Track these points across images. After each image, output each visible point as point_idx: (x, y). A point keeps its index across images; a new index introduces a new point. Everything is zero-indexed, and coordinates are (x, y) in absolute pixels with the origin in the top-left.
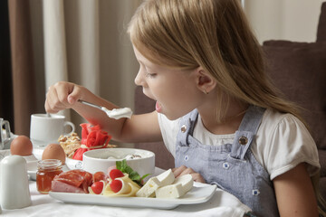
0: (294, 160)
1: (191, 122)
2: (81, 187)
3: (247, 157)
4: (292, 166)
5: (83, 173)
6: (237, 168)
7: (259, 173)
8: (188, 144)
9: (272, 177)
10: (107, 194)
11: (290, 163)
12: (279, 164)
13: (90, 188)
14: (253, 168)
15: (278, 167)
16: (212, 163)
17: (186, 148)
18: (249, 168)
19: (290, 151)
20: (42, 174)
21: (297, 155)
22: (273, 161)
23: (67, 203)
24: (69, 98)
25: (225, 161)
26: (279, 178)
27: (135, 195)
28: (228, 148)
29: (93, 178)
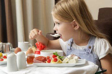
0: (107, 53)
1: (71, 42)
2: (43, 61)
3: (92, 52)
4: (106, 55)
5: (43, 57)
6: (89, 56)
7: (96, 57)
8: (71, 49)
9: (100, 59)
10: (52, 63)
11: (105, 54)
12: (102, 54)
13: (46, 61)
14: (94, 56)
15: (101, 55)
16: (80, 55)
17: (70, 50)
18: (92, 56)
19: (105, 50)
20: (29, 58)
21: (108, 51)
22: (100, 53)
23: (38, 66)
24: (39, 33)
25: (84, 54)
26: (102, 59)
27: (61, 63)
28: (85, 50)
29: (47, 58)
